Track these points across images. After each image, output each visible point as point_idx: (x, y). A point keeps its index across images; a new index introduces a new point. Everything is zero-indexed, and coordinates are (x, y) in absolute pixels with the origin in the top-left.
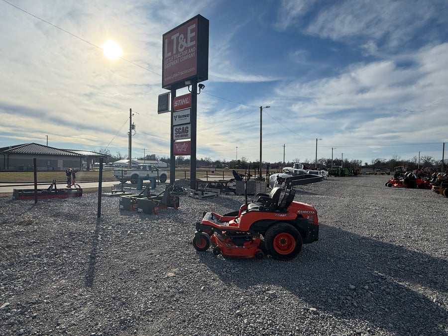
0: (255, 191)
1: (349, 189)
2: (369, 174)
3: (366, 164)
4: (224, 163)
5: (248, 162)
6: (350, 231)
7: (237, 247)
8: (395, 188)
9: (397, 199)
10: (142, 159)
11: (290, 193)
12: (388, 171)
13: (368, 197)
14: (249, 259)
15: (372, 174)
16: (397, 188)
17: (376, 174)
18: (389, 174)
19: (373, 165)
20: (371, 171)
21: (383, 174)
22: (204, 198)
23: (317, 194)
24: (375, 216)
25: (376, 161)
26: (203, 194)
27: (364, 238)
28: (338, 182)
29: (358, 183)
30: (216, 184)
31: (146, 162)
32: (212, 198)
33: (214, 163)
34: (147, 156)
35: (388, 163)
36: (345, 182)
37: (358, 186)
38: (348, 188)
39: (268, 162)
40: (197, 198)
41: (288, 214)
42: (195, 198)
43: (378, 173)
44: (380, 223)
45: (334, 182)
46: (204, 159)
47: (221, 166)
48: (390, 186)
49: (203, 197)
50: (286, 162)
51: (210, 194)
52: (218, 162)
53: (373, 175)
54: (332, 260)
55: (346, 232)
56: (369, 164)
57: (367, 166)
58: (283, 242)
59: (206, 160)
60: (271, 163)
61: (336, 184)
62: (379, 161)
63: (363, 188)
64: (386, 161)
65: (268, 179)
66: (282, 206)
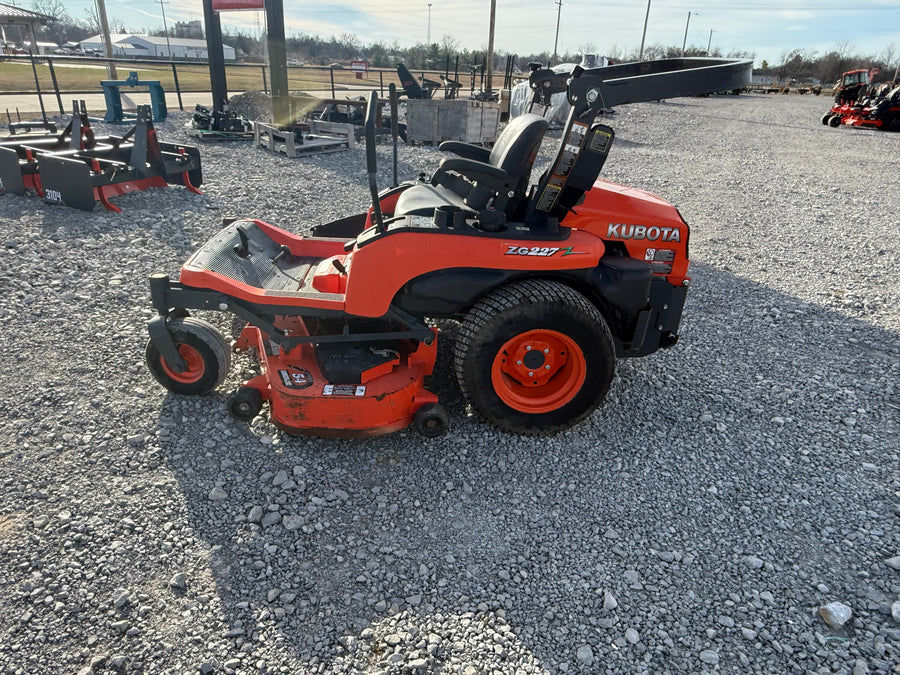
0: (464, 131)
1: (728, 130)
2: (769, 91)
3: (765, 64)
4: (394, 53)
5: (460, 50)
6: (760, 278)
7: (328, 390)
8: (848, 131)
9: (863, 164)
10: (162, 34)
11: (584, 142)
12: (817, 85)
13: (785, 154)
14: (384, 438)
15: (776, 91)
16: (854, 131)
17: (787, 91)
18: (817, 92)
19: (781, 68)
20: (775, 82)
21: (803, 92)
22: (305, 154)
23: (642, 145)
24: (822, 219)
25: (791, 55)
26: (299, 140)
27: (814, 311)
28: (697, 110)
29: (747, 115)
30: (352, 109)
31: (174, 42)
32: (330, 154)
33: (366, 53)
34: (179, 25)
35: (819, 63)
36: (715, 111)
37: (751, 122)
38: (725, 127)
39: (512, 53)
40: (283, 154)
41: (567, 244)
42: (276, 153)
43: (791, 89)
44: (847, 248)
45: (686, 110)
46: (338, 39)
47: (387, 59)
48: (836, 123)
49: (301, 151)
50: (561, 54)
51: (325, 139)
52: (377, 50)
53: (779, 95)
54: (722, 427)
55: (750, 283)
56: (771, 65)
57: (765, 71)
58: (534, 360)
59: (344, 43)
60: (520, 55)
61: (693, 116)
62: (798, 56)
63: (766, 130)
64: (817, 56)
65: (507, 98)
66: (544, 204)
